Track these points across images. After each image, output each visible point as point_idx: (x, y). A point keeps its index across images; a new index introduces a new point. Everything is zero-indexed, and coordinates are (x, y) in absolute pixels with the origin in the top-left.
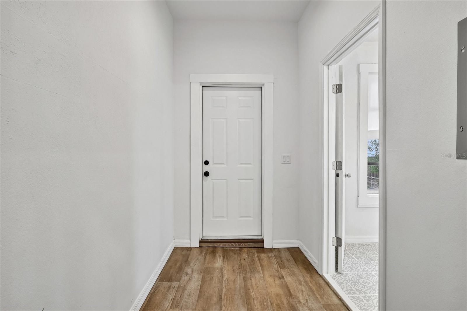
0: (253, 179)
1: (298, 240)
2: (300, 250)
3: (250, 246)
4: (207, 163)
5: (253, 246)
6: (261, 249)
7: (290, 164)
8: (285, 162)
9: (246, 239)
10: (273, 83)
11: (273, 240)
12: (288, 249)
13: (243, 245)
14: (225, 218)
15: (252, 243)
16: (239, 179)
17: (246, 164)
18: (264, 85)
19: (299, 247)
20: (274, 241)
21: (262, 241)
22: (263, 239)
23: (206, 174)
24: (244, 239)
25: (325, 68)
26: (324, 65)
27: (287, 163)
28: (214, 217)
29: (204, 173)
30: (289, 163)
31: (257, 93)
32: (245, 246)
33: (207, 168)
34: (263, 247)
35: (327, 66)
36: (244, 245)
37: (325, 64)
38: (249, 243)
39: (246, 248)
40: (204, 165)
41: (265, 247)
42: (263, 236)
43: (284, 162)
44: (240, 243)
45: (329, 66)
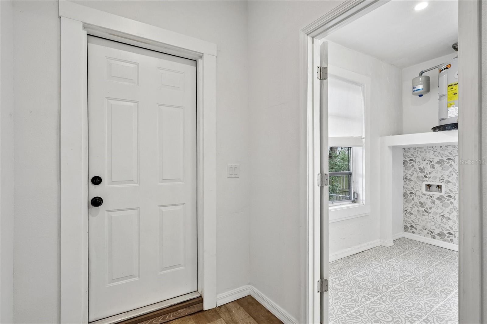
0: (183, 204)
1: (248, 285)
2: (253, 299)
3: (182, 315)
4: (97, 181)
5: (187, 314)
6: (200, 314)
7: (238, 178)
8: (233, 176)
9: (174, 305)
10: (215, 57)
11: (217, 294)
12: (238, 301)
13: (169, 317)
14: (136, 277)
15: (184, 309)
16: (160, 206)
17: (171, 180)
18: (201, 57)
19: (250, 294)
20: (219, 296)
21: (200, 300)
22: (201, 297)
23: (97, 202)
24: (171, 306)
25: (310, 39)
26: (308, 35)
27: (235, 176)
28: (113, 280)
29: (90, 200)
30: (237, 176)
31: (189, 68)
32: (174, 318)
33: (96, 191)
34: (202, 311)
35: (312, 38)
36: (171, 317)
37: (310, 35)
38: (180, 311)
39: (176, 320)
40: (92, 186)
41: (205, 309)
42: (201, 292)
43: (230, 176)
44: (165, 315)
45: (314, 39)
